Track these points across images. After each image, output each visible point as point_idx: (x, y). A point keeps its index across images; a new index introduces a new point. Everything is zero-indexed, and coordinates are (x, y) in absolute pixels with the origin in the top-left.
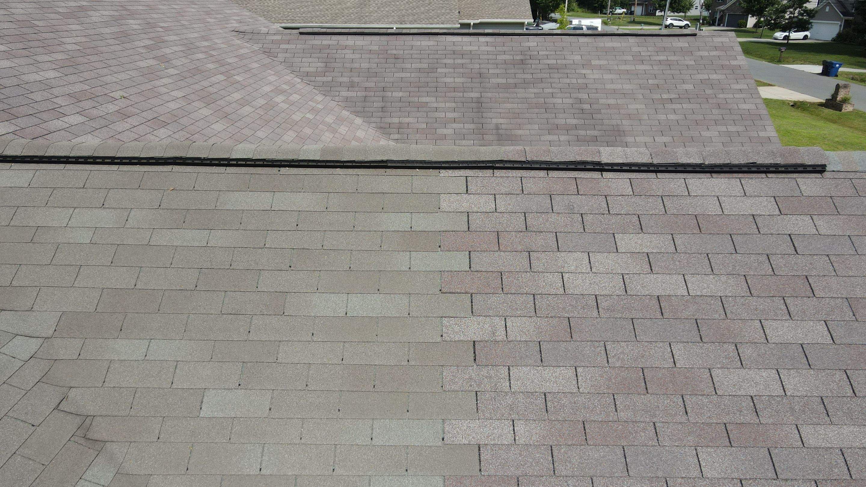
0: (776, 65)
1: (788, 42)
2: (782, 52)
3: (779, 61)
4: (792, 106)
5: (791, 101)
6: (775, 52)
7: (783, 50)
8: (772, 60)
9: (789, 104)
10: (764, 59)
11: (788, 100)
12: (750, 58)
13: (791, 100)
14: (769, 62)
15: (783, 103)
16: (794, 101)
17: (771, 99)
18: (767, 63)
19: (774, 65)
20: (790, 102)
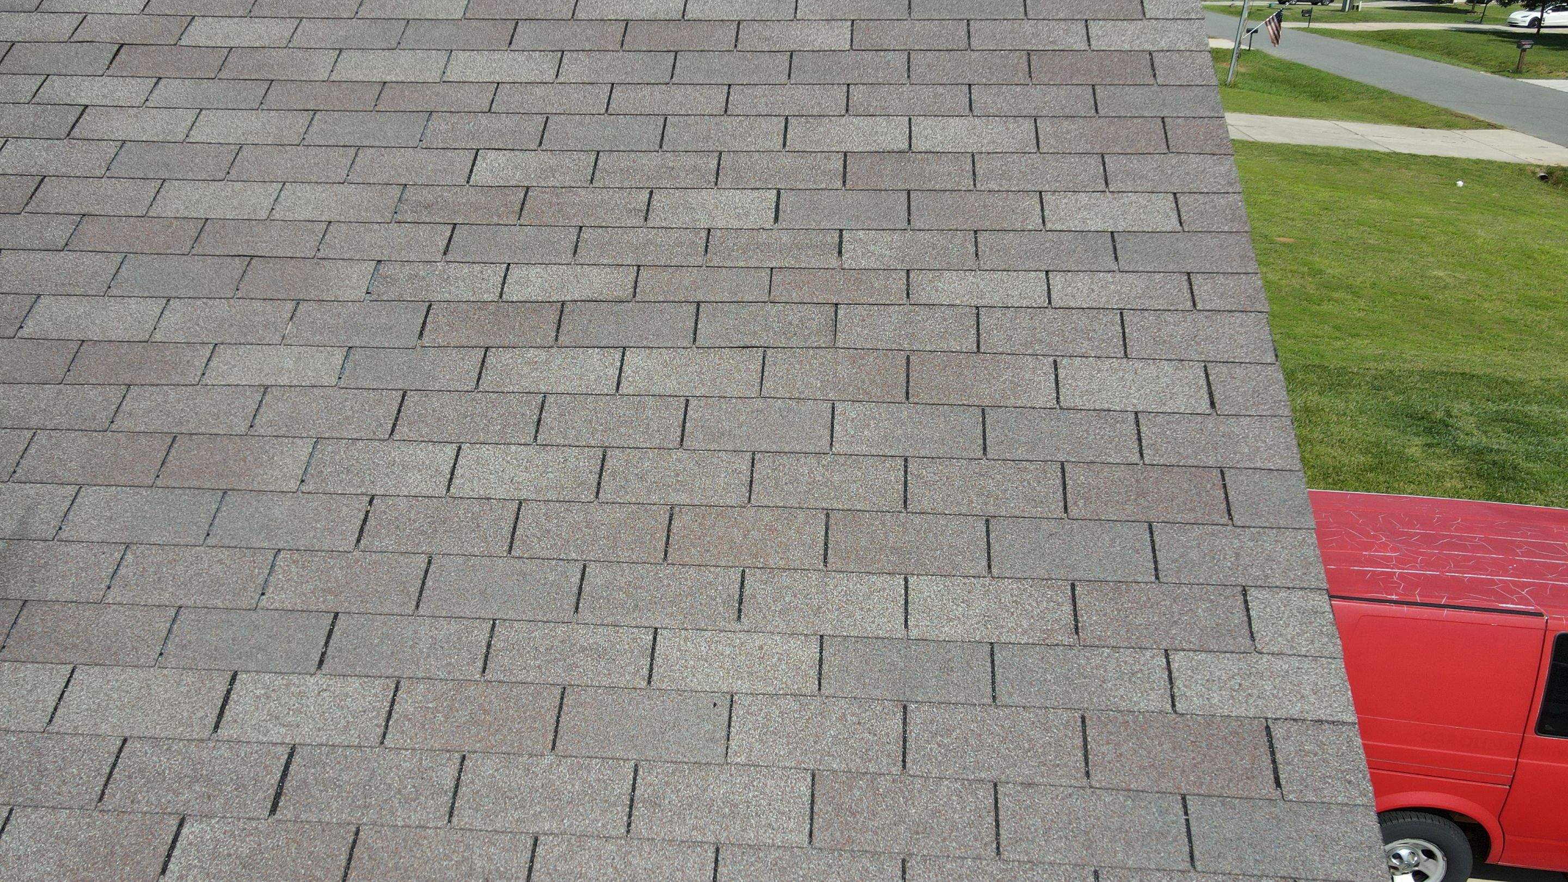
0: (1509, 80)
1: (1539, 31)
2: (1524, 50)
3: (1518, 71)
4: (1543, 178)
5: (1539, 166)
6: (1511, 51)
7: (1525, 47)
8: (1501, 70)
9: (1534, 173)
10: (1485, 66)
11: (1532, 165)
12: (1453, 64)
13: (1540, 163)
14: (1493, 73)
15: (1520, 170)
16: (1549, 167)
17: (1490, 162)
18: (1489, 74)
19: (1504, 79)
20: (1538, 170)
